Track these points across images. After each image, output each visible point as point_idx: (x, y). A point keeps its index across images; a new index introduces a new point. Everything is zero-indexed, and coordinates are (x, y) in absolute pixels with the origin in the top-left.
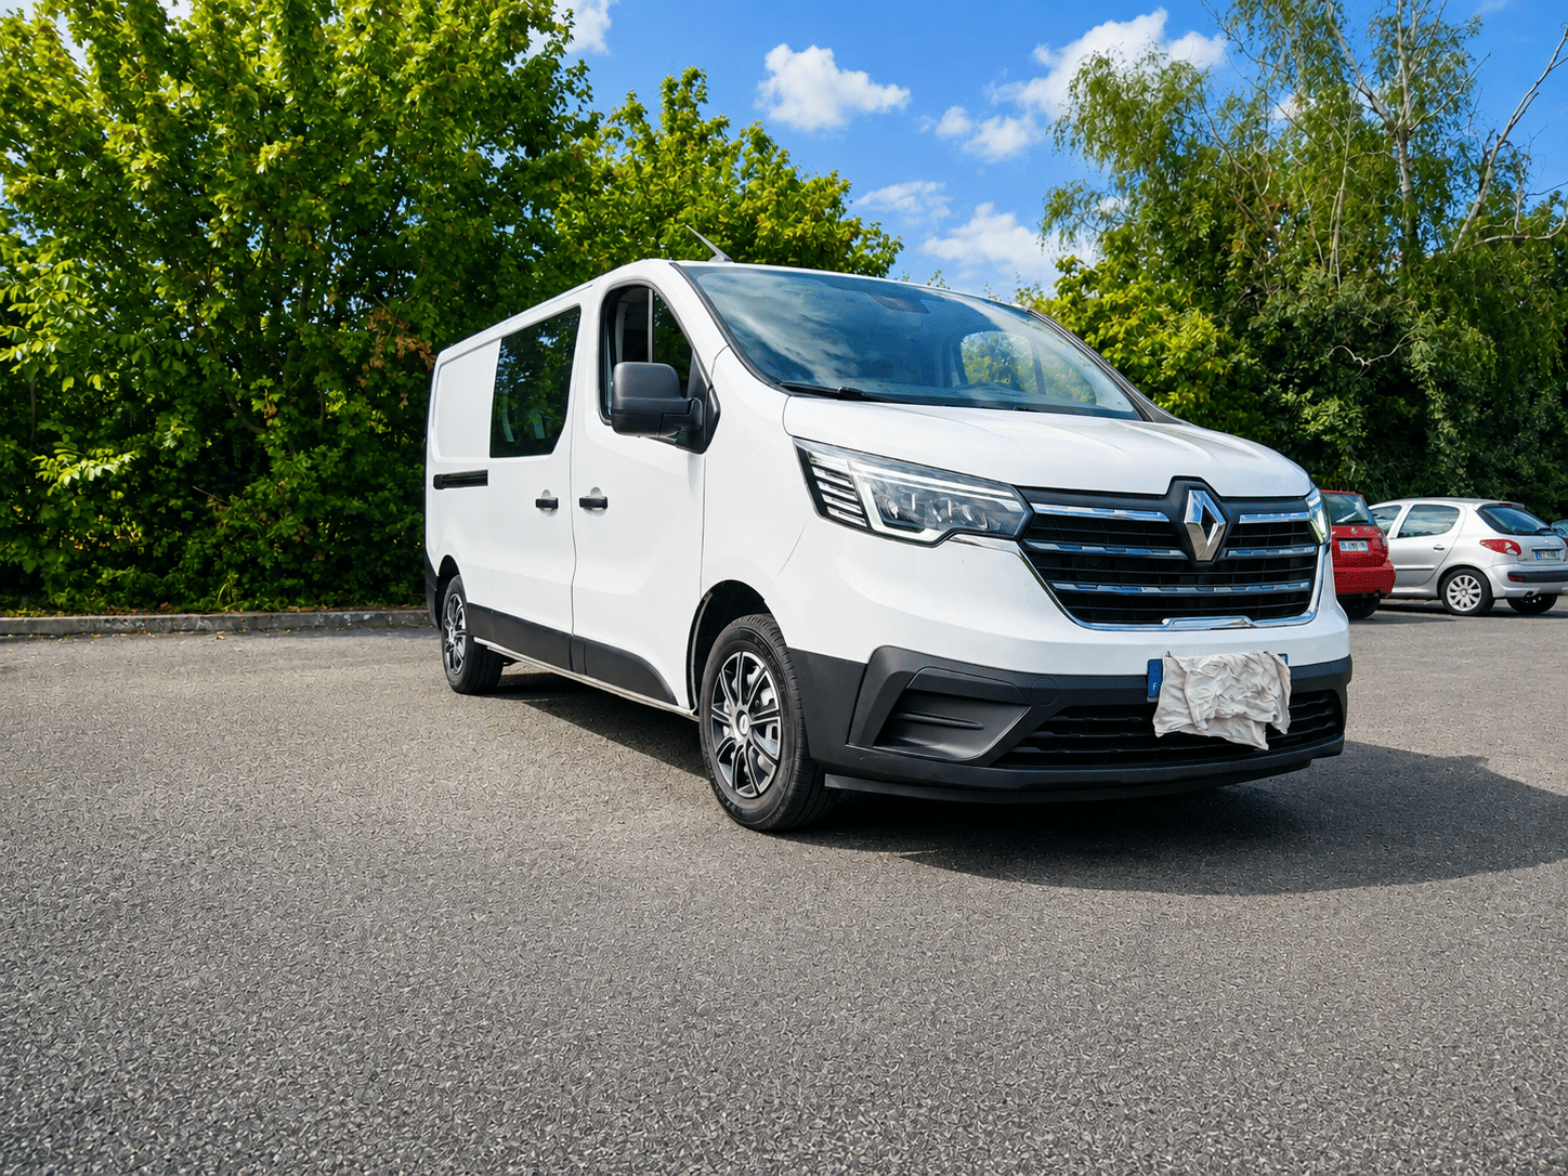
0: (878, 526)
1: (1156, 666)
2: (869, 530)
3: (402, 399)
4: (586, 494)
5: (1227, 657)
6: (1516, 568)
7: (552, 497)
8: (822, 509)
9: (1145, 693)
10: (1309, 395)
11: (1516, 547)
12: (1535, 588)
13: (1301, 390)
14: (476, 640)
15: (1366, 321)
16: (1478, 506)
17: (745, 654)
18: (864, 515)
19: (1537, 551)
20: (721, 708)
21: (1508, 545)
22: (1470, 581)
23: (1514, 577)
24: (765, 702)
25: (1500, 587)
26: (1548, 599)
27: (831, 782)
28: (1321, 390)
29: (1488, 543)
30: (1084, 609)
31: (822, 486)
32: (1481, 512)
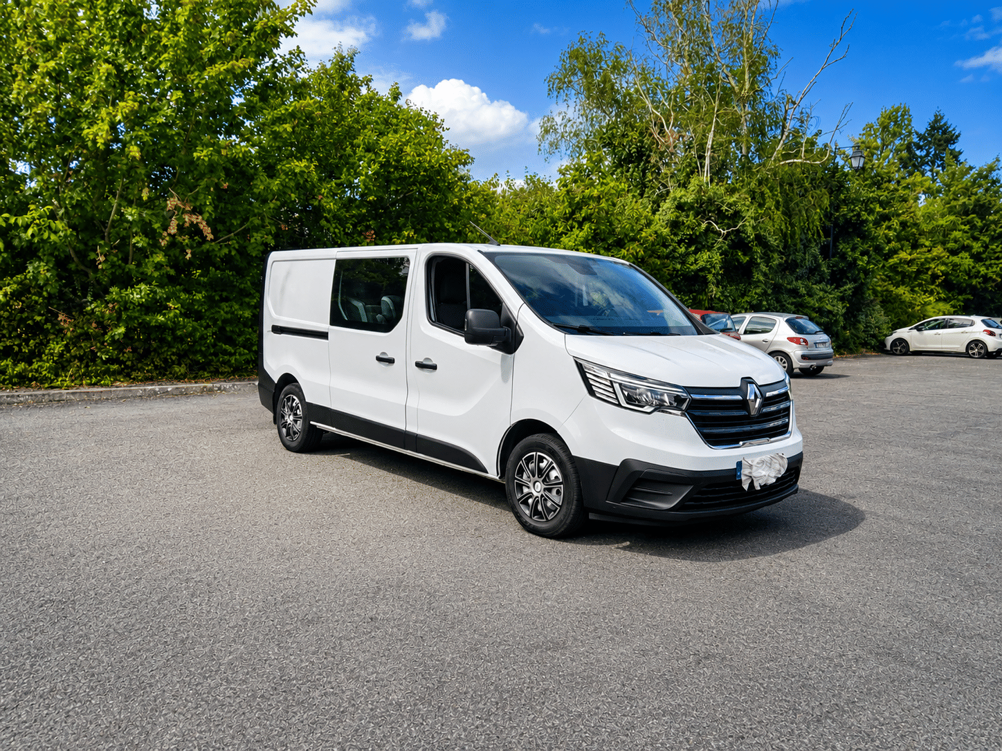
0: (624, 403)
1: (739, 464)
2: (619, 405)
3: (187, 254)
4: (421, 360)
5: (764, 457)
6: (806, 352)
7: (390, 356)
8: (592, 392)
9: (735, 475)
10: (693, 248)
11: (805, 341)
12: (814, 363)
13: (689, 245)
14: (312, 423)
15: (724, 208)
16: (785, 319)
17: (539, 453)
18: (617, 399)
19: (815, 343)
20: (522, 478)
21: (802, 340)
22: (781, 360)
23: (804, 357)
24: (553, 478)
25: (798, 364)
26: (820, 368)
27: (592, 516)
28: (699, 246)
29: (791, 339)
30: (712, 440)
31: (591, 382)
32: (788, 321)
